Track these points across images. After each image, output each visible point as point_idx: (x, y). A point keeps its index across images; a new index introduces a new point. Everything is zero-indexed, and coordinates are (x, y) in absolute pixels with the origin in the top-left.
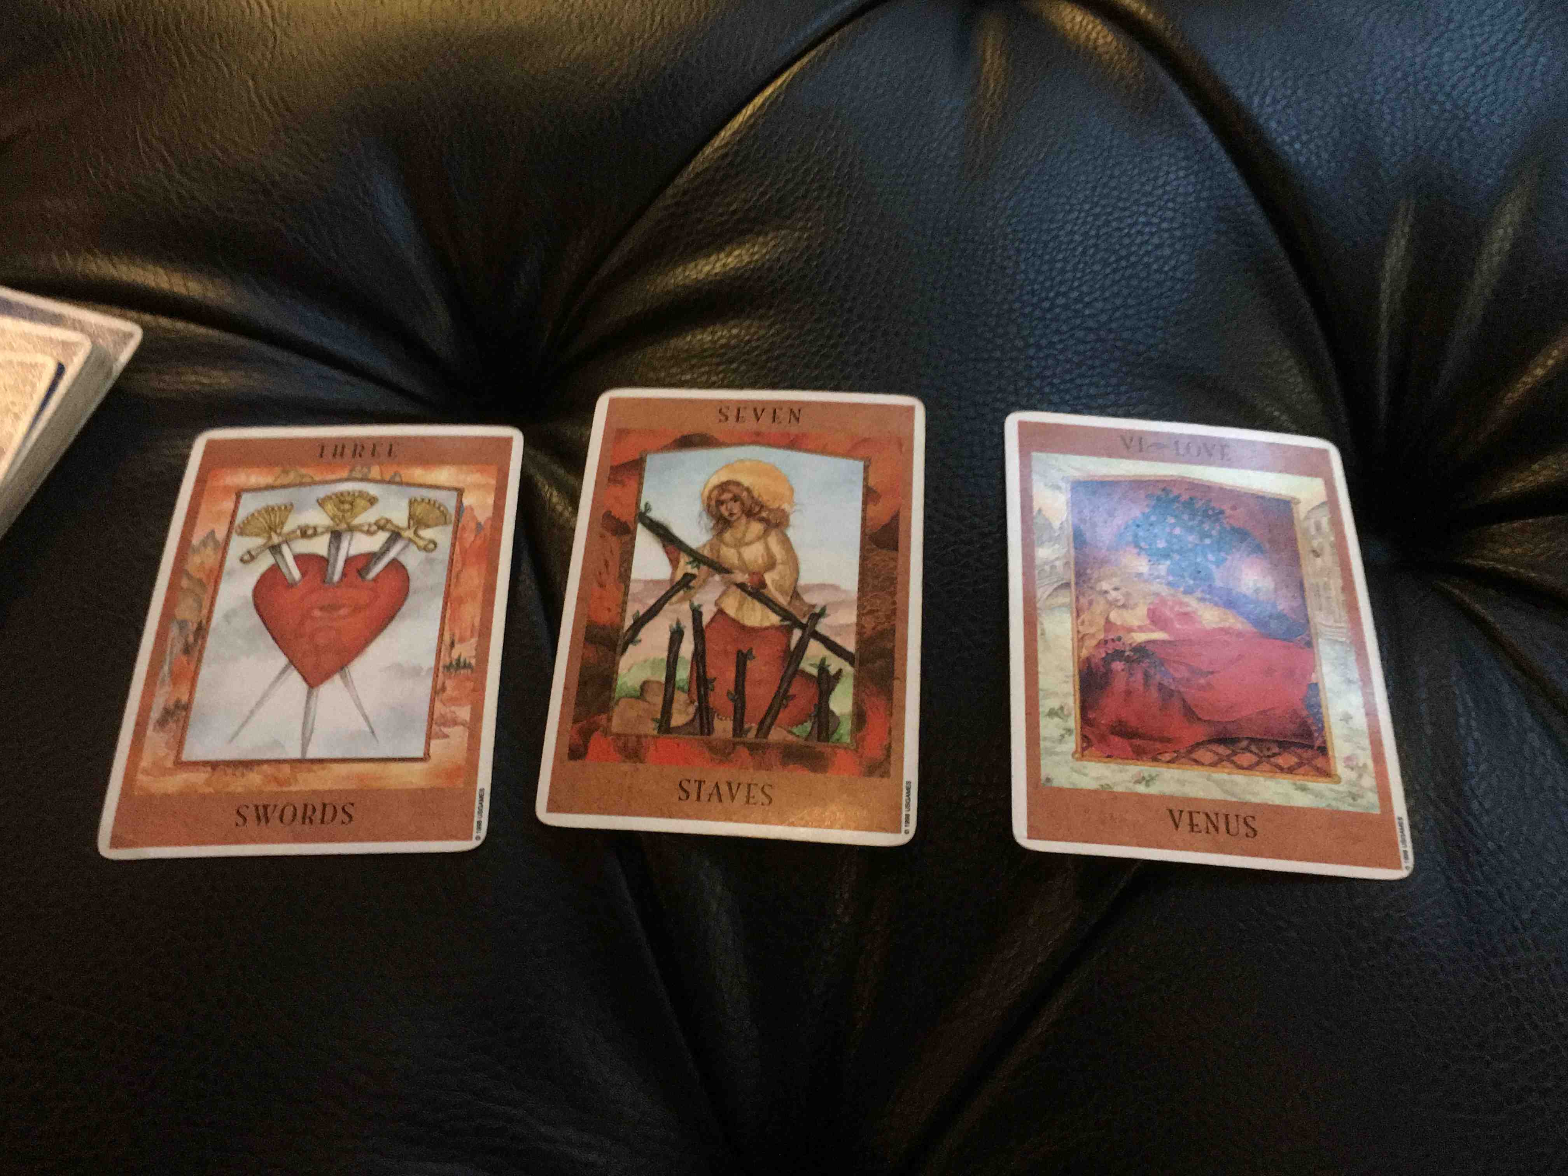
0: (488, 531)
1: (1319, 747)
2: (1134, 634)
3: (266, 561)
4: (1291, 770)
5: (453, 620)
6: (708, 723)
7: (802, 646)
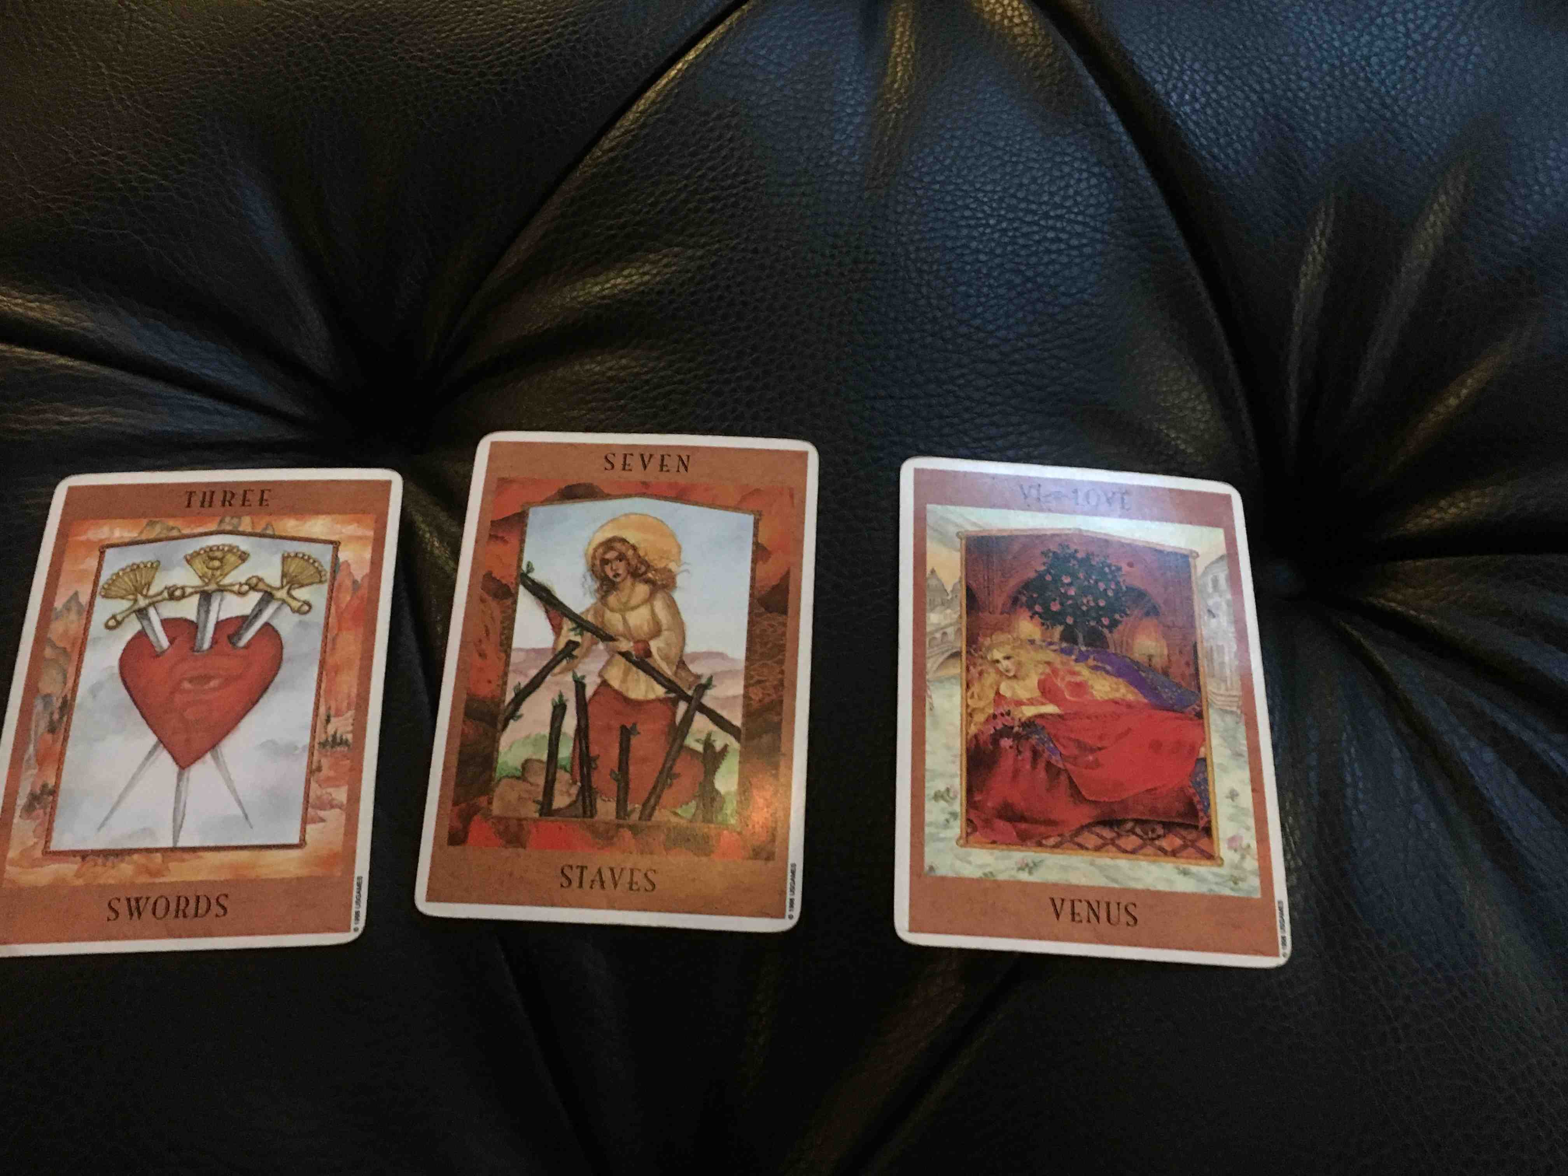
0: (364, 591)
1: (1203, 828)
2: (1024, 708)
3: (132, 627)
4: (1174, 853)
5: (329, 691)
6: (591, 805)
7: (688, 720)
